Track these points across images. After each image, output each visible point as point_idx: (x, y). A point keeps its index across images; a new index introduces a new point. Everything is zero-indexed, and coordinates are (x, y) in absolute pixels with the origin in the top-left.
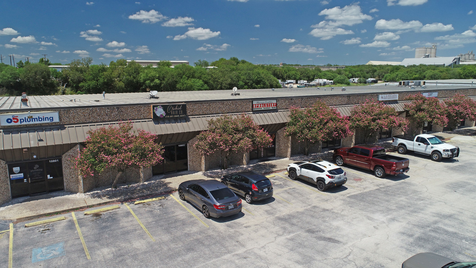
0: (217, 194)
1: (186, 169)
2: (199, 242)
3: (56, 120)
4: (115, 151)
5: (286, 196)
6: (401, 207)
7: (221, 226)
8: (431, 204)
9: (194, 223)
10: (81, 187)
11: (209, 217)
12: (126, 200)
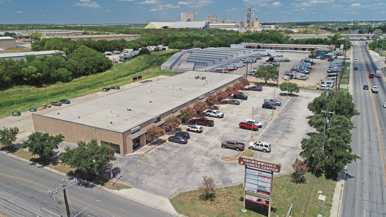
3: (140, 128)
6: (216, 134)
7: (185, 145)
8: (221, 132)
10: (145, 144)
11: (182, 144)
12: (159, 145)
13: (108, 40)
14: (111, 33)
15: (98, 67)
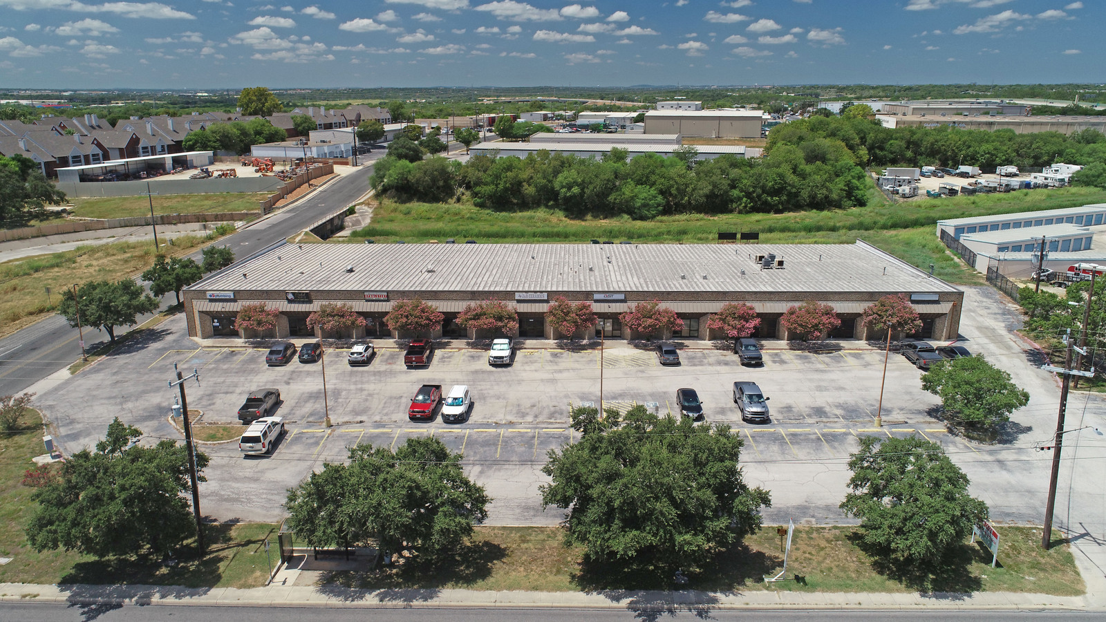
3: (232, 297)
10: (243, 335)
15: (759, 196)
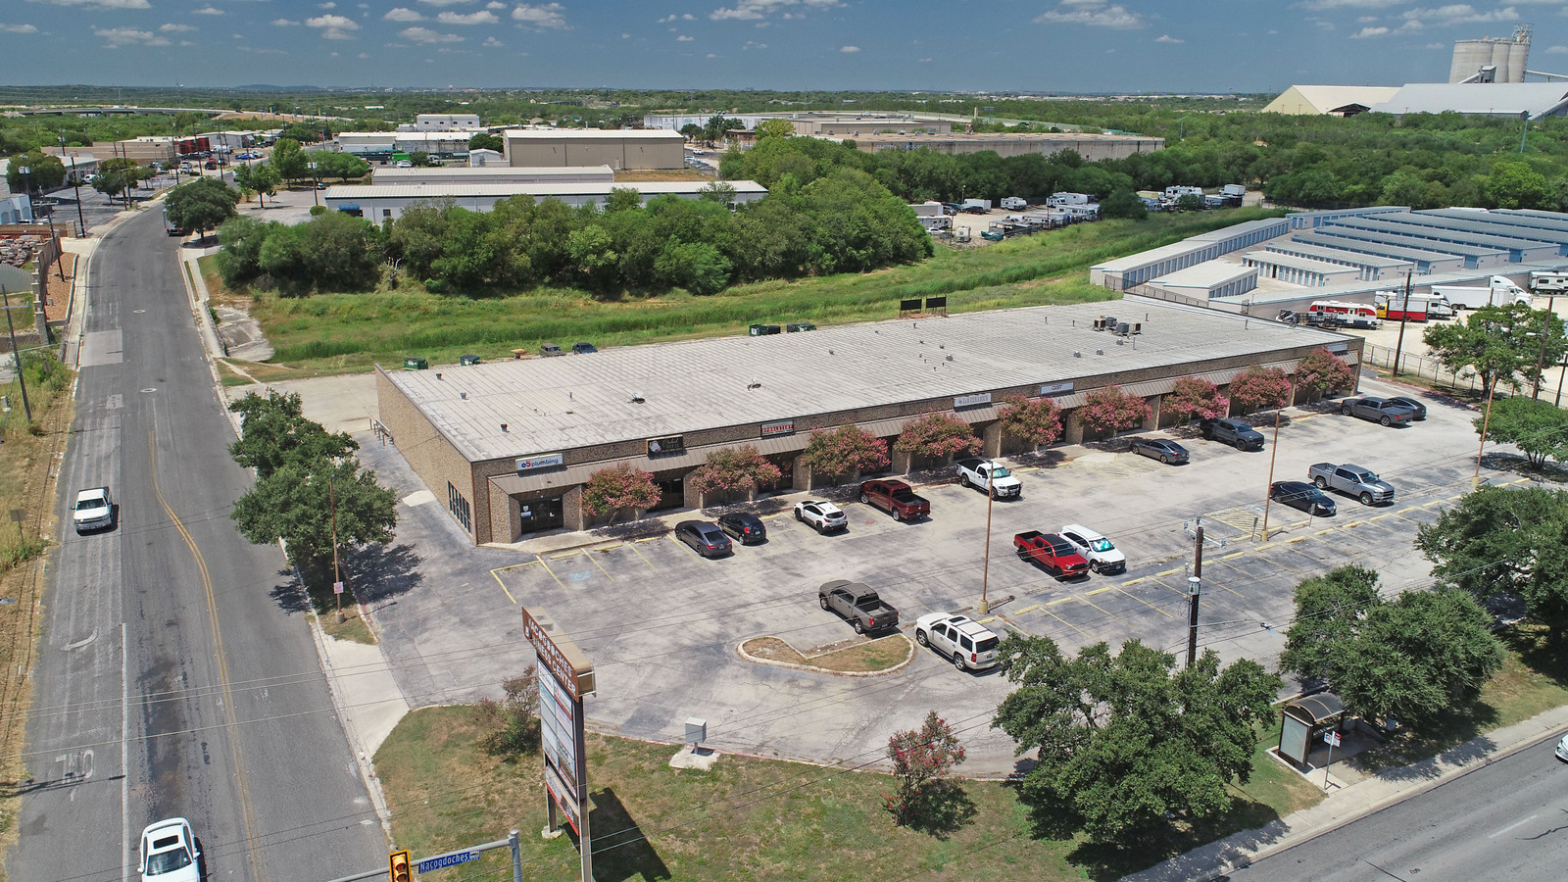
0: (712, 536)
1: (682, 505)
2: (694, 573)
3: (560, 462)
4: (618, 493)
5: (780, 538)
7: (712, 563)
9: (689, 560)
10: (581, 524)
11: (703, 556)
12: (626, 539)
13: (1004, 154)
14: (1066, 128)
15: (843, 250)
